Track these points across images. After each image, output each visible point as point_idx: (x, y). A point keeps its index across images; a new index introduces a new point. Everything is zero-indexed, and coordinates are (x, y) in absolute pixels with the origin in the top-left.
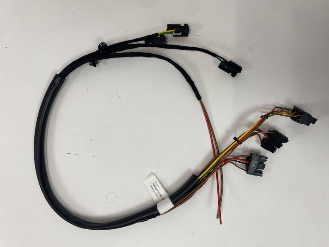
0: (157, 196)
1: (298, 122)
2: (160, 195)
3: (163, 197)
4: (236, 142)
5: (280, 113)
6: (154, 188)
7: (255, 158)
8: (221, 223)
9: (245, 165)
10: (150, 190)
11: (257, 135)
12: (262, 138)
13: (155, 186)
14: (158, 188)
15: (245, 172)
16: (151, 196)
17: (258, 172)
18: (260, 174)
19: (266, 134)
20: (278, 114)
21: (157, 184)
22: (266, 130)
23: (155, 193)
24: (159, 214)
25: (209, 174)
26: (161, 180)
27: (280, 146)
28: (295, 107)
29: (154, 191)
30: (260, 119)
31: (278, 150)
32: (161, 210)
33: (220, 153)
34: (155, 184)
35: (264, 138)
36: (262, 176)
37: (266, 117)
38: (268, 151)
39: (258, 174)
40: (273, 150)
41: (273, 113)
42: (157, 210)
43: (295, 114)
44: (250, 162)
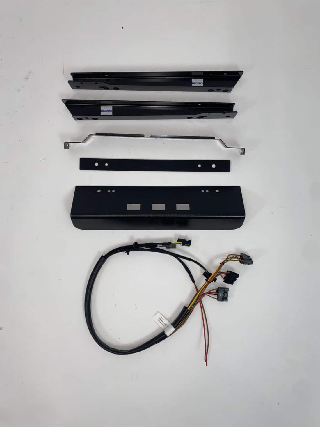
0: (164, 326)
1: (243, 264)
2: (165, 324)
3: (167, 325)
4: (207, 282)
5: (232, 258)
6: (161, 321)
7: (221, 291)
8: (207, 365)
9: (216, 295)
10: (159, 323)
11: (220, 276)
12: (224, 277)
13: (161, 320)
14: (163, 320)
15: (217, 300)
16: (159, 326)
17: (224, 299)
18: (226, 300)
19: (226, 274)
20: (231, 260)
21: (162, 318)
22: (225, 272)
23: (162, 324)
24: (166, 337)
25: (195, 304)
26: (164, 315)
27: (235, 280)
28: (241, 253)
29: (161, 323)
30: (220, 265)
31: (234, 283)
32: (168, 333)
33: (198, 290)
34: (161, 318)
35: (225, 276)
36: (227, 301)
37: (223, 264)
38: (229, 284)
39: (224, 300)
40: (232, 283)
41: (227, 260)
42: (165, 334)
43: (242, 259)
44: (218, 293)
